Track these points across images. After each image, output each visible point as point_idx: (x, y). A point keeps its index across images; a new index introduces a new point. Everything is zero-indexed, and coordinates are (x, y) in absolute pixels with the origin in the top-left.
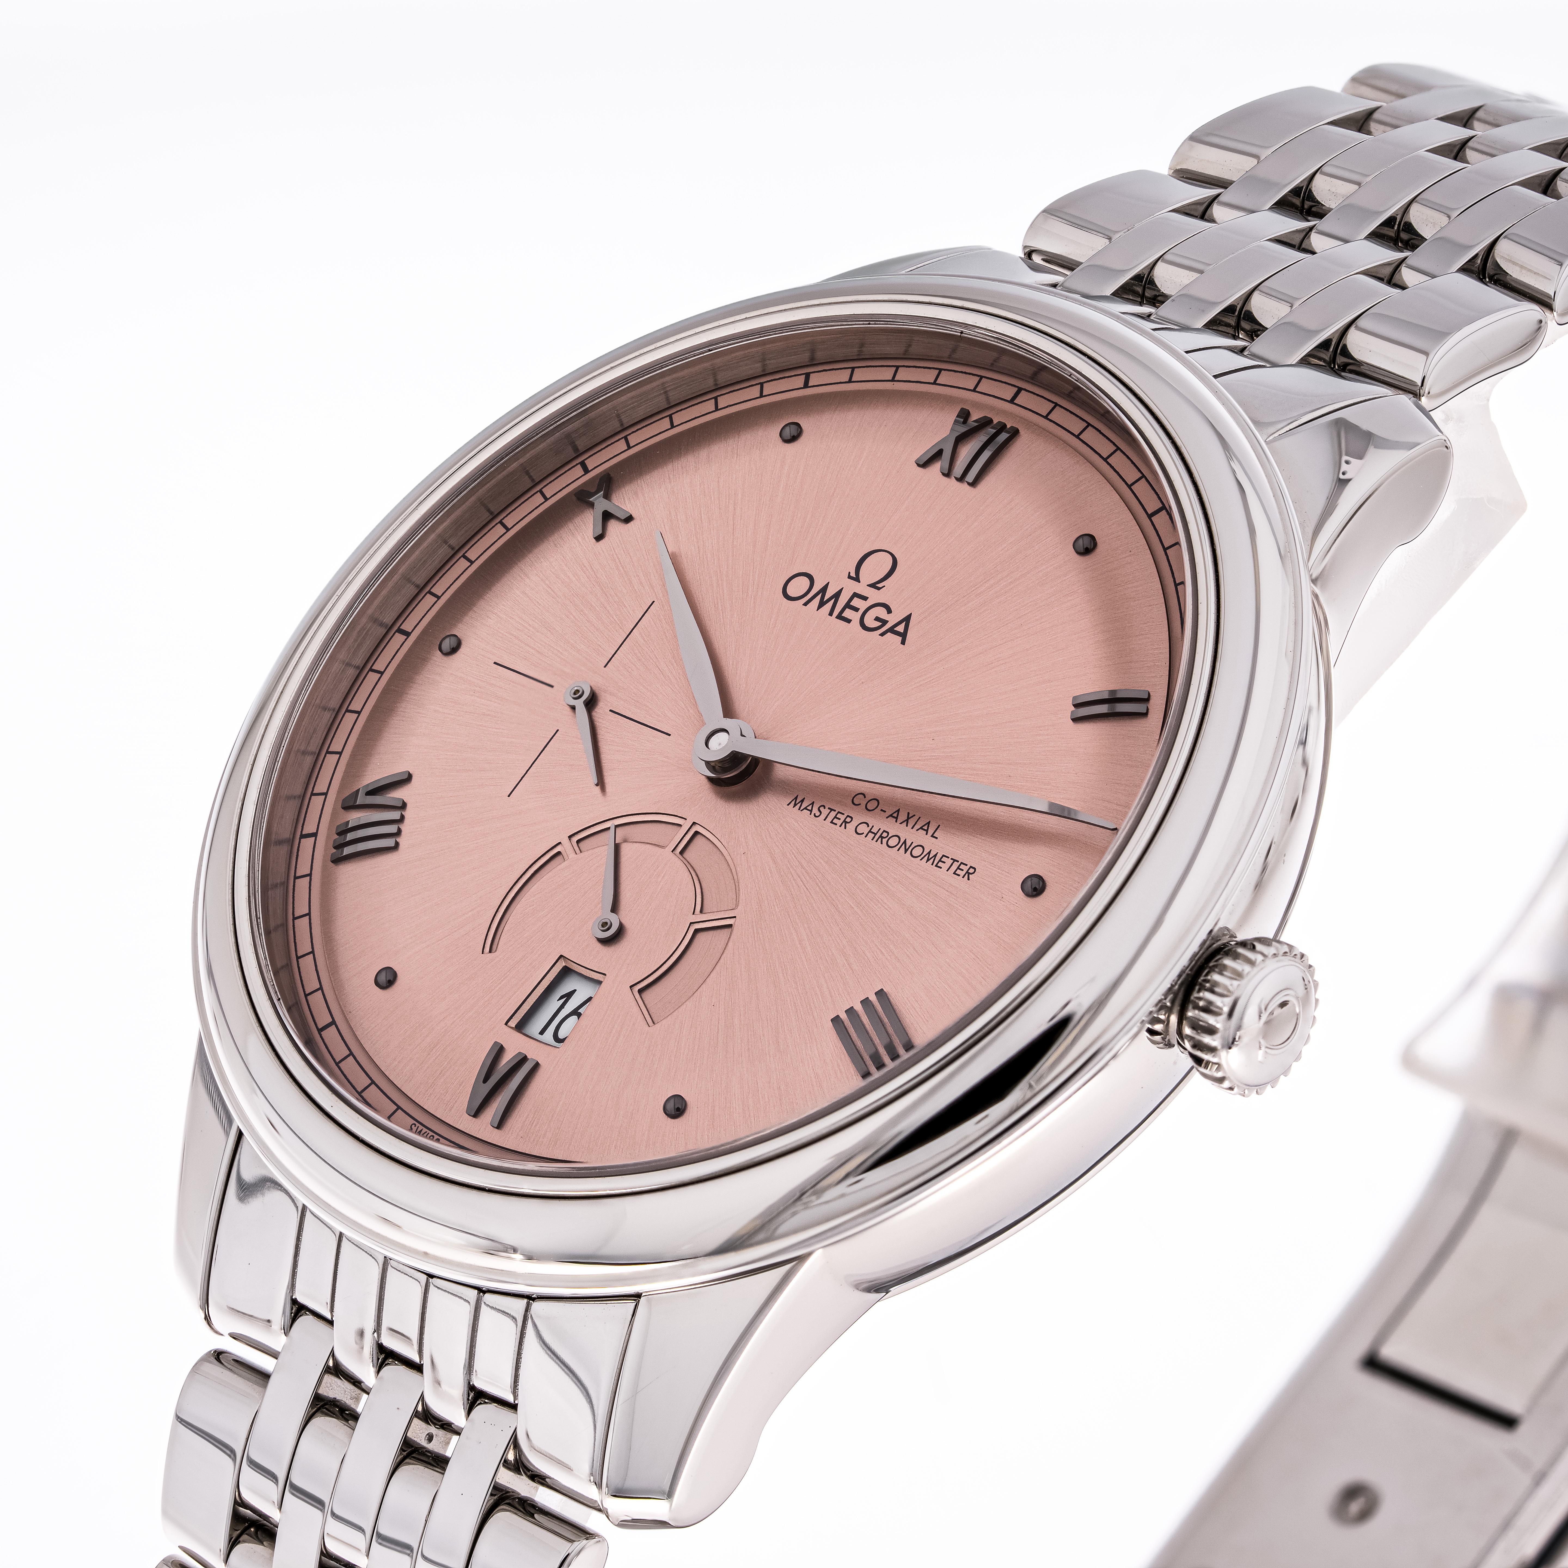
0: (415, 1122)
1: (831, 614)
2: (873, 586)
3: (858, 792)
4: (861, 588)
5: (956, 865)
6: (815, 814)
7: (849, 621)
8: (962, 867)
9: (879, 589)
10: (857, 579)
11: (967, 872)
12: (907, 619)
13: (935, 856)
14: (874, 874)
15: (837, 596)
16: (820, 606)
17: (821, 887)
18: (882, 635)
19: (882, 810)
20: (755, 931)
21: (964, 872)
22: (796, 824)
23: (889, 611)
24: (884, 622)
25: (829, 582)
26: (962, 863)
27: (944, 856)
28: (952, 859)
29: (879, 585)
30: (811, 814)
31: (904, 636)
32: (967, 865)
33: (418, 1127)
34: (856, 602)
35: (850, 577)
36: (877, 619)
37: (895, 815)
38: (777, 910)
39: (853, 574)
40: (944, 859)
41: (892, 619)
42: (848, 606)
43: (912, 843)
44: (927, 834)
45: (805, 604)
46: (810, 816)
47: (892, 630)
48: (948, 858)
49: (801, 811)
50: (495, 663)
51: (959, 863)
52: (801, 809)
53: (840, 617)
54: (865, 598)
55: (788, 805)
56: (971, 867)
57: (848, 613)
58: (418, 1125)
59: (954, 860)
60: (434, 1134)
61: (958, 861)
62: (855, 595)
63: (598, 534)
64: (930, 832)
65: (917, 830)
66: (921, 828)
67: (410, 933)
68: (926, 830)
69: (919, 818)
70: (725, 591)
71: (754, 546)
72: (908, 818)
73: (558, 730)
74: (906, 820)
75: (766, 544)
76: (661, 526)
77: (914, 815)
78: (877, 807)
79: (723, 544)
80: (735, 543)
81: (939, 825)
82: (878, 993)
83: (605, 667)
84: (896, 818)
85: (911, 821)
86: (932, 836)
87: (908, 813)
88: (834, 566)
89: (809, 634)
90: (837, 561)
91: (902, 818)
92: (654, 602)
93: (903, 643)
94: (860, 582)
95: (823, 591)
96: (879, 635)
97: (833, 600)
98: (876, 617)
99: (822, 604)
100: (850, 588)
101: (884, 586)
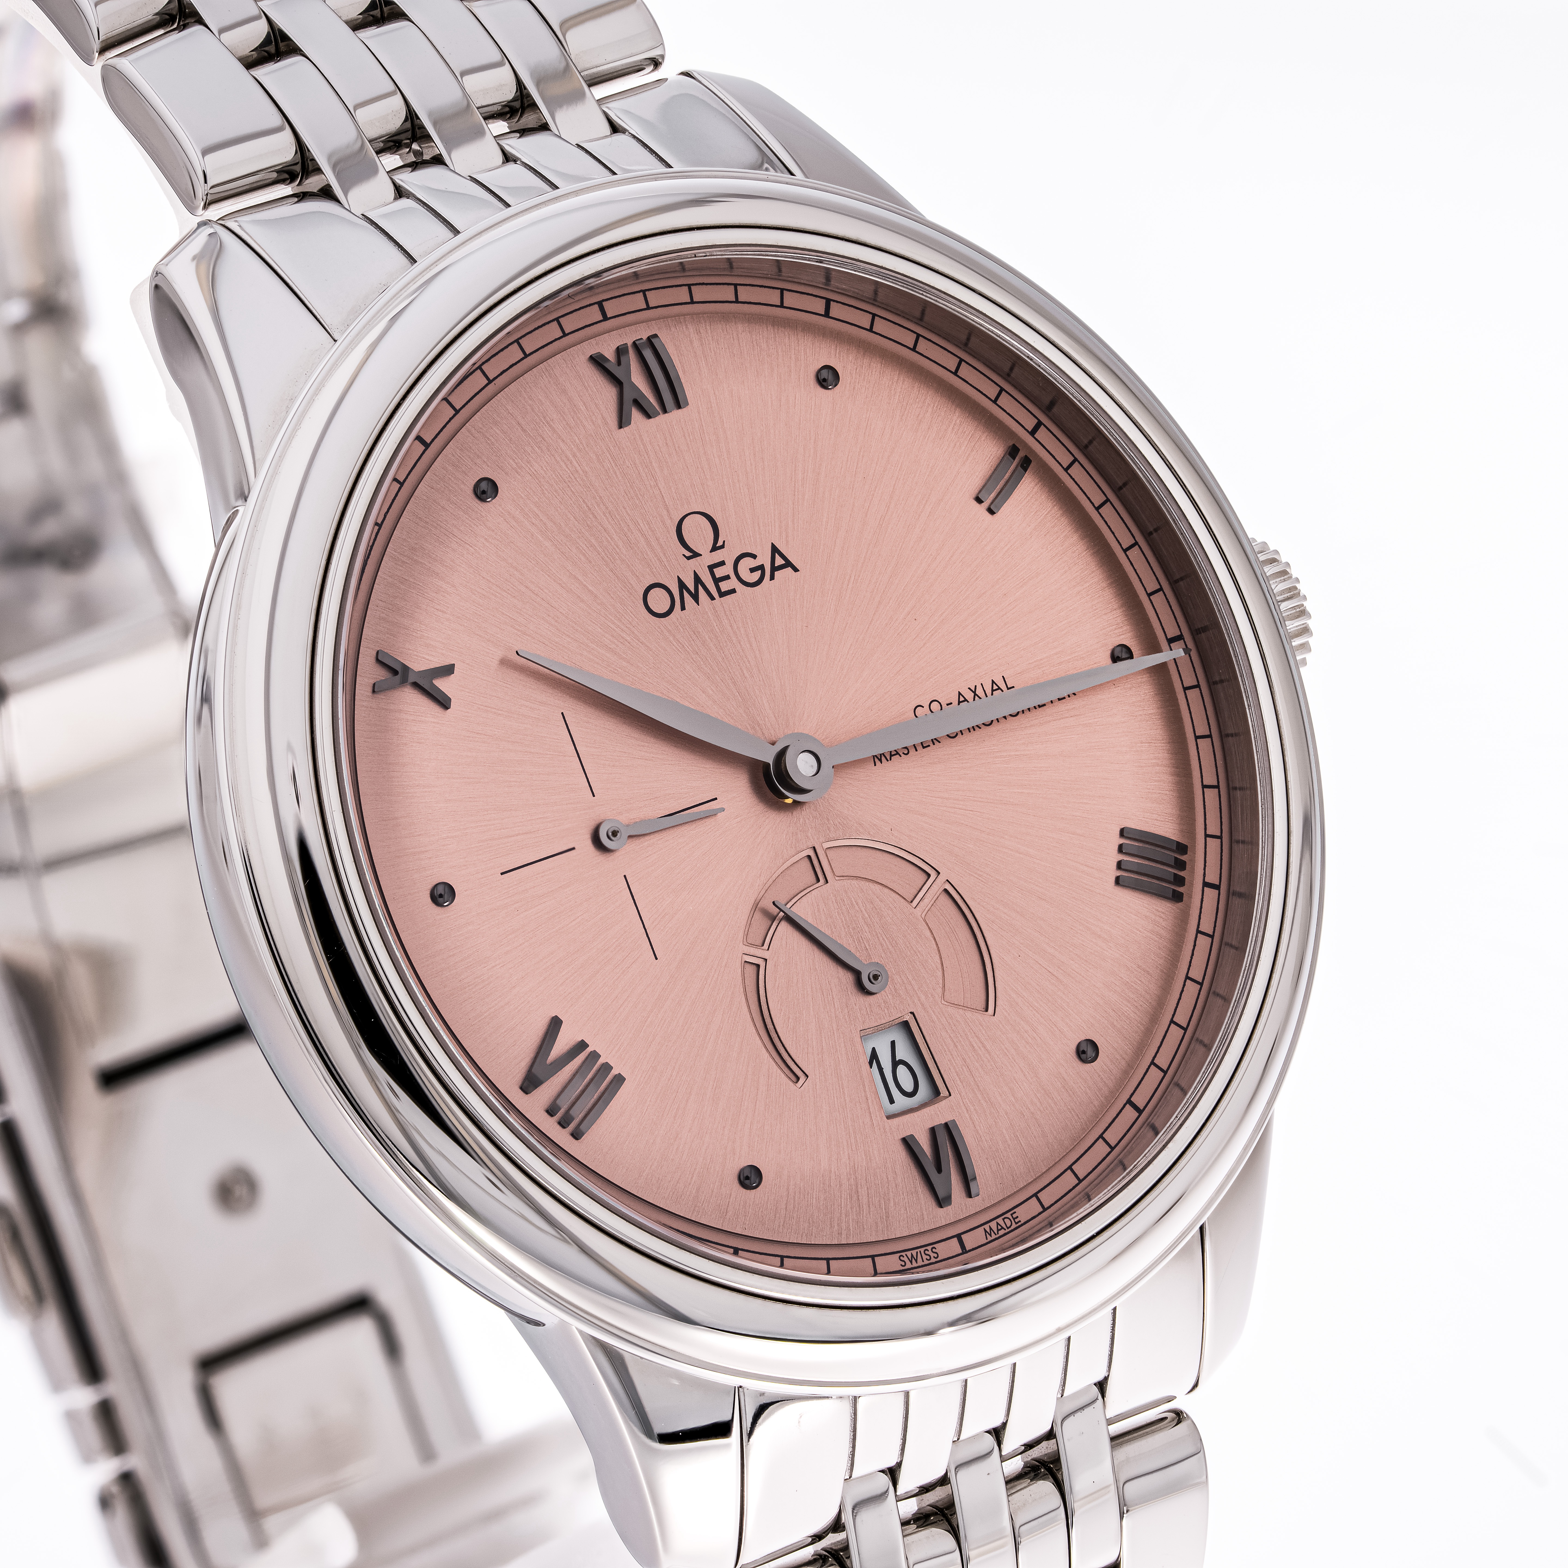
1: (713, 598)
2: (715, 548)
3: (914, 708)
4: (710, 558)
6: (903, 753)
7: (733, 591)
9: (722, 547)
10: (696, 555)
12: (775, 550)
14: (1005, 754)
15: (698, 580)
16: (697, 600)
17: (980, 799)
18: (772, 578)
19: (948, 705)
20: (978, 876)
22: (900, 773)
23: (754, 557)
24: (761, 568)
25: (678, 576)
29: (720, 543)
30: (901, 756)
31: (788, 564)
35: (688, 558)
36: (752, 570)
37: (962, 699)
38: (972, 846)
39: (688, 554)
41: (764, 559)
42: (717, 581)
44: (1003, 691)
45: (683, 608)
46: (901, 758)
47: (774, 569)
49: (890, 760)
50: (502, 874)
52: (888, 758)
53: (722, 594)
54: (722, 563)
55: (875, 765)
57: (725, 586)
62: (711, 568)
63: (443, 702)
64: (1003, 687)
65: (992, 694)
66: (993, 690)
67: (724, 1127)
68: (999, 688)
69: (982, 684)
70: (608, 655)
71: (582, 601)
72: (974, 692)
73: (625, 876)
74: (975, 694)
75: (589, 591)
76: (488, 651)
77: (976, 686)
78: (941, 706)
79: (556, 621)
80: (564, 612)
81: (1003, 676)
82: (1123, 833)
83: (594, 796)
84: (966, 700)
85: (979, 691)
86: (1008, 689)
87: (969, 688)
88: (664, 560)
89: (716, 627)
90: (661, 555)
91: (969, 696)
92: (562, 713)
93: (796, 570)
94: (701, 555)
95: (682, 585)
96: (770, 580)
97: (700, 587)
98: (750, 569)
99: (696, 597)
100: (701, 566)
101: (724, 541)
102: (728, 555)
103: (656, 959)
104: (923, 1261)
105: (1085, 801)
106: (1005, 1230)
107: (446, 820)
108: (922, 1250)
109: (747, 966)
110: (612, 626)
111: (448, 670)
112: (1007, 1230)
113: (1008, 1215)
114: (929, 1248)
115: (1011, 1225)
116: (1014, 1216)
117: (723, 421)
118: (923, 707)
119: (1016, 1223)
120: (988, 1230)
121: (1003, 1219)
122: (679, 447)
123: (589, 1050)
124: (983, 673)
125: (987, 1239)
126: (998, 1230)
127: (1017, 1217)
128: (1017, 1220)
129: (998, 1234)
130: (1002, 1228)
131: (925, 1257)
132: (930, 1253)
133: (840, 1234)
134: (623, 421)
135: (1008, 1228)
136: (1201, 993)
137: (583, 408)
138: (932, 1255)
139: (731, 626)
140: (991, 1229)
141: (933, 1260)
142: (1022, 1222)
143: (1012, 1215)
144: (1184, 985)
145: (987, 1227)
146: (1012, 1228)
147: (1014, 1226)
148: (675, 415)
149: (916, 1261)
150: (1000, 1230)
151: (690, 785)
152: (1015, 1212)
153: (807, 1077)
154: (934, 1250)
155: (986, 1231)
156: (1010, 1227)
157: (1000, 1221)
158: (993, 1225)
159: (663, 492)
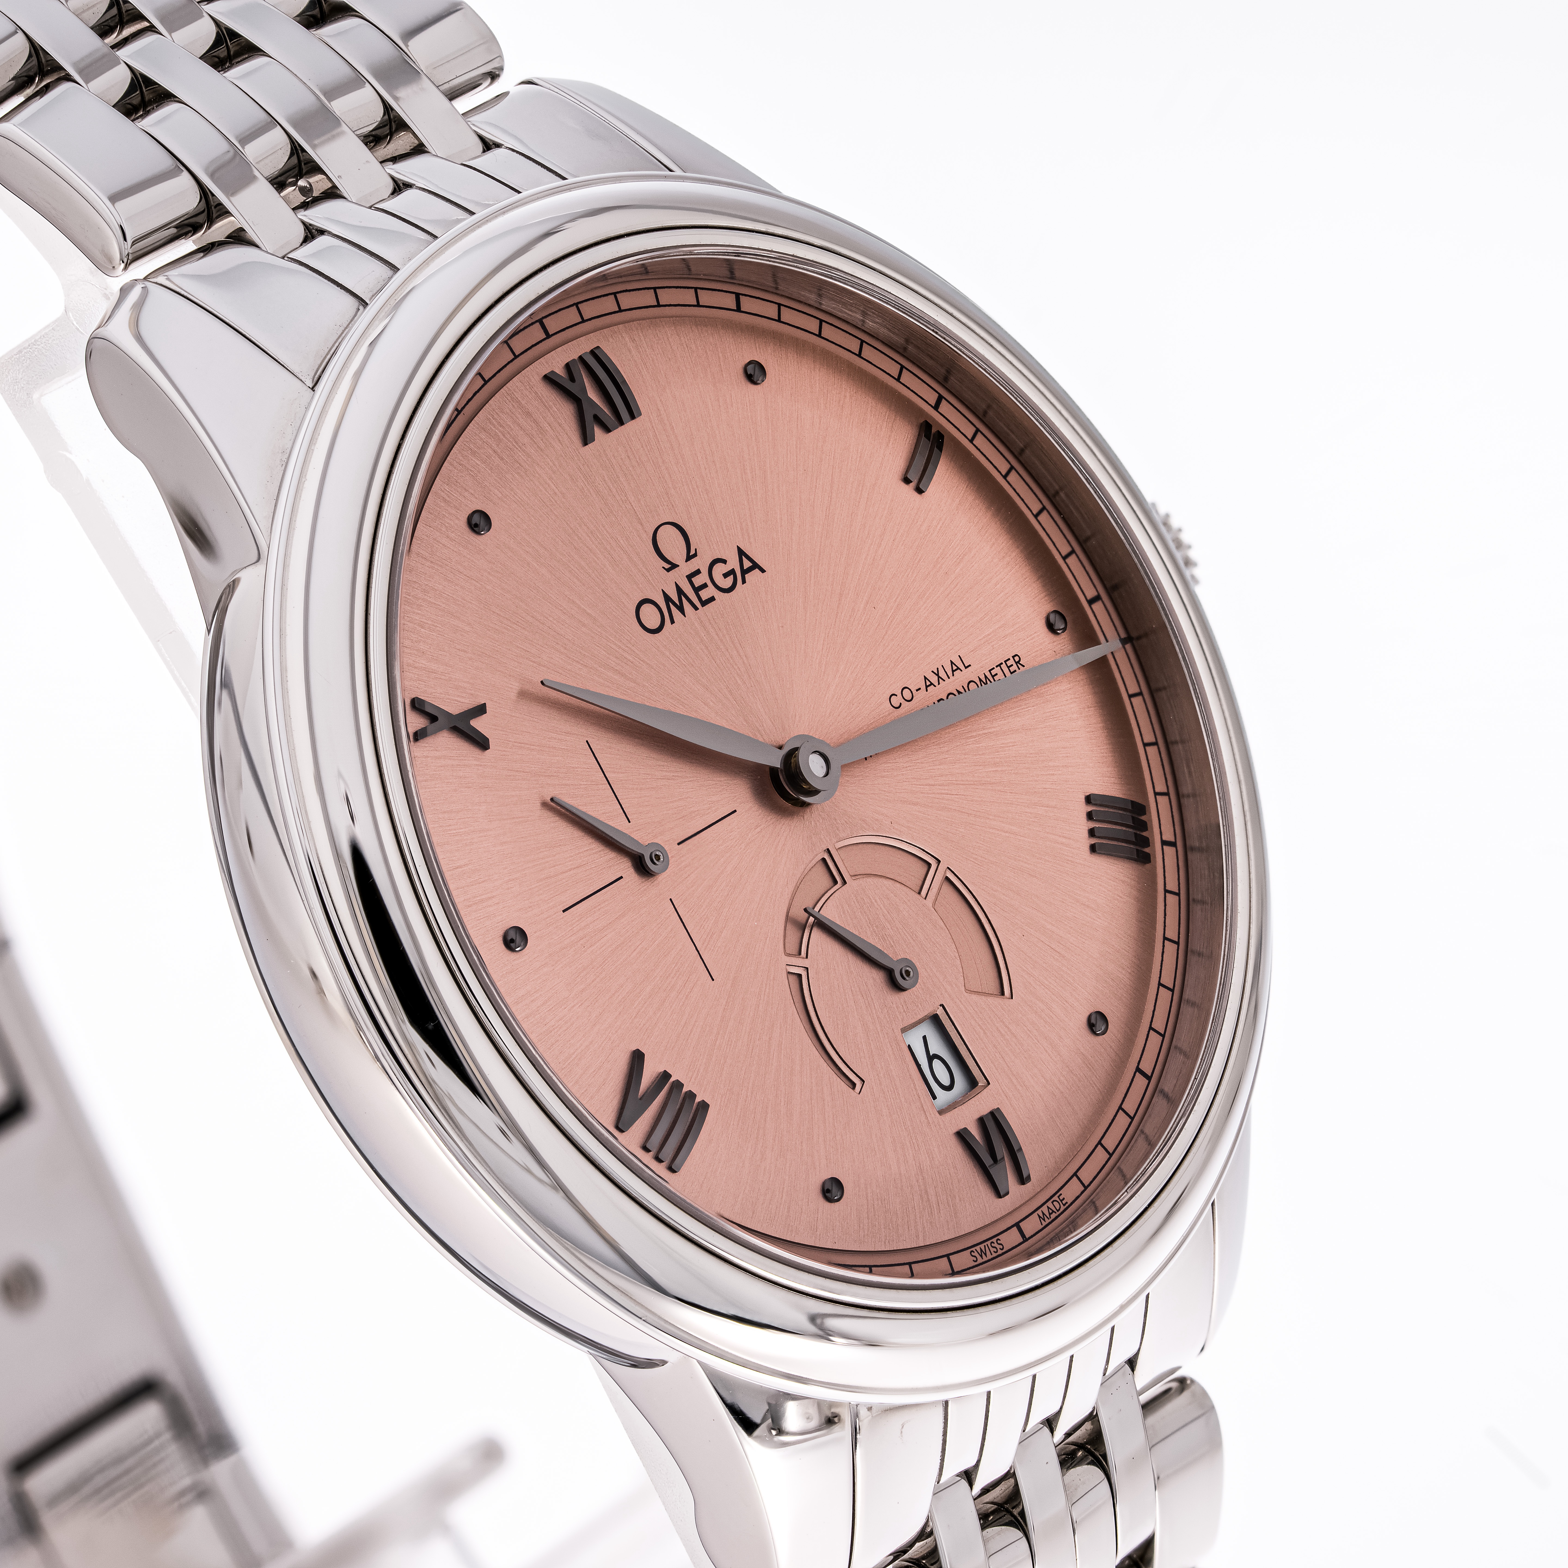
0: (970, 1250)
1: (696, 608)
2: (689, 558)
3: (889, 697)
4: (686, 568)
5: (1004, 666)
7: (712, 599)
8: (1009, 663)
9: (695, 555)
10: (674, 566)
11: (1016, 663)
12: (741, 553)
13: (986, 677)
14: (974, 734)
15: (680, 591)
16: (682, 612)
17: (962, 783)
18: (744, 582)
19: (917, 690)
20: (973, 860)
21: (1015, 665)
23: (724, 562)
24: (732, 572)
25: (662, 590)
26: (1005, 662)
27: (990, 671)
28: (997, 666)
29: (692, 552)
31: (755, 566)
32: (1009, 659)
33: (976, 1250)
34: (698, 581)
35: (668, 570)
36: (726, 575)
37: (928, 683)
38: (963, 830)
39: (667, 566)
40: (993, 672)
41: (734, 564)
42: (697, 590)
43: (963, 686)
44: (961, 671)
45: (672, 622)
47: (744, 572)
48: (994, 668)
50: (564, 911)
51: (1004, 663)
53: (704, 603)
54: (698, 572)
56: (1013, 657)
57: (705, 594)
58: (973, 1249)
59: (1000, 665)
60: (991, 1241)
61: (1002, 663)
62: (690, 577)
63: (481, 743)
64: (961, 667)
65: (953, 675)
66: (953, 671)
67: (802, 1143)
68: (958, 668)
69: (942, 666)
70: (615, 677)
71: (584, 625)
72: (938, 675)
73: (671, 899)
74: (939, 677)
75: (588, 614)
76: (511, 686)
77: (938, 669)
78: (912, 692)
79: (565, 648)
80: (570, 639)
81: (959, 656)
82: (1089, 799)
83: (629, 822)
84: (932, 684)
85: (942, 674)
86: (966, 668)
87: (932, 672)
88: (648, 574)
89: (705, 638)
90: (644, 570)
91: (934, 679)
92: (587, 741)
93: (763, 571)
94: (679, 566)
95: (667, 599)
96: (743, 584)
97: (683, 598)
98: (723, 575)
99: (681, 609)
100: (680, 576)
101: (696, 549)
102: (701, 563)
103: (713, 980)
104: (992, 1254)
105: (1051, 773)
106: (1056, 1213)
107: (506, 863)
108: (989, 1243)
109: (790, 976)
110: (614, 647)
111: (481, 710)
112: (1058, 1213)
113: (1056, 1198)
114: (994, 1240)
115: (1060, 1208)
116: (1061, 1198)
117: (673, 428)
118: (896, 695)
119: (1064, 1205)
120: (1041, 1215)
121: (1052, 1202)
122: (640, 459)
123: (672, 1079)
124: (942, 655)
125: (1042, 1225)
126: (1050, 1214)
127: (1064, 1199)
128: (1064, 1202)
129: (1050, 1218)
130: (1053, 1211)
131: (992, 1250)
132: (995, 1245)
133: (917, 1237)
134: (586, 439)
135: (1058, 1211)
136: (1179, 952)
137: (548, 429)
138: (998, 1247)
139: (717, 634)
140: (1043, 1214)
141: (1000, 1252)
142: (1069, 1203)
143: (1059, 1197)
144: (1164, 946)
145: (1039, 1212)
146: (1061, 1210)
147: (1063, 1208)
148: (631, 426)
149: (986, 1254)
150: (1052, 1213)
151: (710, 800)
152: (1061, 1194)
153: (864, 1081)
154: (999, 1242)
155: (1040, 1217)
156: (1059, 1209)
157: (1049, 1204)
158: (1044, 1209)
159: (634, 506)
